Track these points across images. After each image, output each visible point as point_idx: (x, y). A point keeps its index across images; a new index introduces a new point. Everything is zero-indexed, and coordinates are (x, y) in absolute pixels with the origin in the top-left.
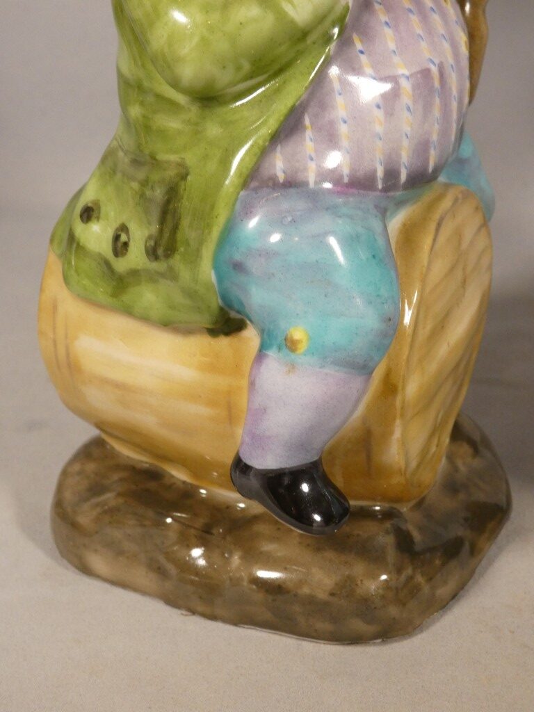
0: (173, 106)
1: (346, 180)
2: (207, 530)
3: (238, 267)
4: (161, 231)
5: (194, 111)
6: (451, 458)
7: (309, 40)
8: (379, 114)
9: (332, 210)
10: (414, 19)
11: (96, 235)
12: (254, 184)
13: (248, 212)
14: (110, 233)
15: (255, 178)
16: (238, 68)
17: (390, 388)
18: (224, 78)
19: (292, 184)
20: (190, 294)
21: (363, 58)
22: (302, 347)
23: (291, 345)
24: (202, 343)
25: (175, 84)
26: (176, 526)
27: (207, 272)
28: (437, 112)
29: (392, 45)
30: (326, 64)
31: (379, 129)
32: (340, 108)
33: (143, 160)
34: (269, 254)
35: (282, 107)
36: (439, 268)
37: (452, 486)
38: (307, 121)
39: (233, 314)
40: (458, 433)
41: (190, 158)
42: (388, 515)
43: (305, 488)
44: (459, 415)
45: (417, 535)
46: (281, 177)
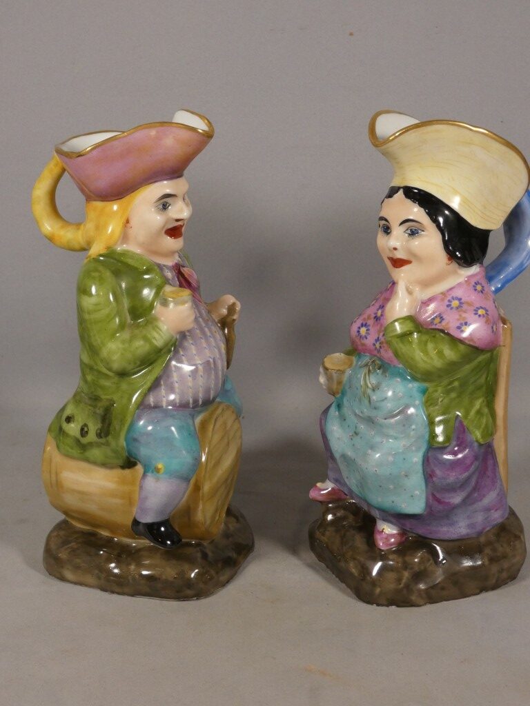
0: (107, 377)
1: (178, 405)
2: (119, 556)
3: (135, 440)
4: (103, 427)
5: (116, 379)
6: (226, 524)
7: (162, 352)
8: (190, 379)
9: (173, 416)
10: (203, 341)
11: (73, 429)
12: (141, 408)
13: (139, 418)
14: (79, 428)
15: (142, 405)
16: (135, 363)
17: (197, 488)
18: (129, 367)
19: (157, 407)
20: (115, 452)
21: (183, 358)
22: (162, 471)
23: (157, 470)
24: (119, 472)
25: (110, 370)
26: (105, 554)
27: (123, 442)
28: (213, 377)
29: (194, 352)
30: (170, 360)
31: (190, 384)
32: (175, 377)
33: (96, 399)
34: (149, 434)
35: (152, 378)
36: (216, 438)
37: (227, 535)
38: (162, 383)
39: (132, 460)
40: (229, 512)
41: (115, 398)
42: (198, 545)
43: (163, 529)
44: (229, 505)
45: (210, 554)
46: (152, 404)
